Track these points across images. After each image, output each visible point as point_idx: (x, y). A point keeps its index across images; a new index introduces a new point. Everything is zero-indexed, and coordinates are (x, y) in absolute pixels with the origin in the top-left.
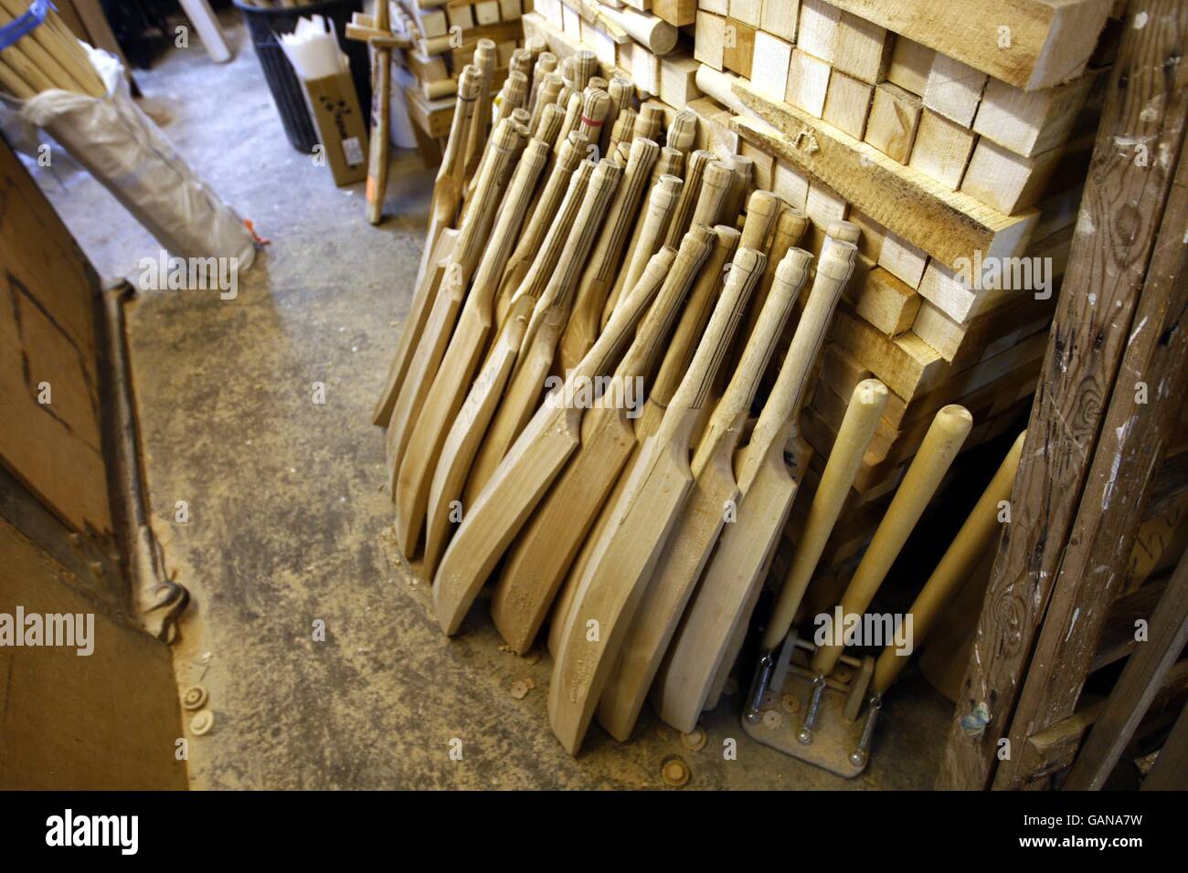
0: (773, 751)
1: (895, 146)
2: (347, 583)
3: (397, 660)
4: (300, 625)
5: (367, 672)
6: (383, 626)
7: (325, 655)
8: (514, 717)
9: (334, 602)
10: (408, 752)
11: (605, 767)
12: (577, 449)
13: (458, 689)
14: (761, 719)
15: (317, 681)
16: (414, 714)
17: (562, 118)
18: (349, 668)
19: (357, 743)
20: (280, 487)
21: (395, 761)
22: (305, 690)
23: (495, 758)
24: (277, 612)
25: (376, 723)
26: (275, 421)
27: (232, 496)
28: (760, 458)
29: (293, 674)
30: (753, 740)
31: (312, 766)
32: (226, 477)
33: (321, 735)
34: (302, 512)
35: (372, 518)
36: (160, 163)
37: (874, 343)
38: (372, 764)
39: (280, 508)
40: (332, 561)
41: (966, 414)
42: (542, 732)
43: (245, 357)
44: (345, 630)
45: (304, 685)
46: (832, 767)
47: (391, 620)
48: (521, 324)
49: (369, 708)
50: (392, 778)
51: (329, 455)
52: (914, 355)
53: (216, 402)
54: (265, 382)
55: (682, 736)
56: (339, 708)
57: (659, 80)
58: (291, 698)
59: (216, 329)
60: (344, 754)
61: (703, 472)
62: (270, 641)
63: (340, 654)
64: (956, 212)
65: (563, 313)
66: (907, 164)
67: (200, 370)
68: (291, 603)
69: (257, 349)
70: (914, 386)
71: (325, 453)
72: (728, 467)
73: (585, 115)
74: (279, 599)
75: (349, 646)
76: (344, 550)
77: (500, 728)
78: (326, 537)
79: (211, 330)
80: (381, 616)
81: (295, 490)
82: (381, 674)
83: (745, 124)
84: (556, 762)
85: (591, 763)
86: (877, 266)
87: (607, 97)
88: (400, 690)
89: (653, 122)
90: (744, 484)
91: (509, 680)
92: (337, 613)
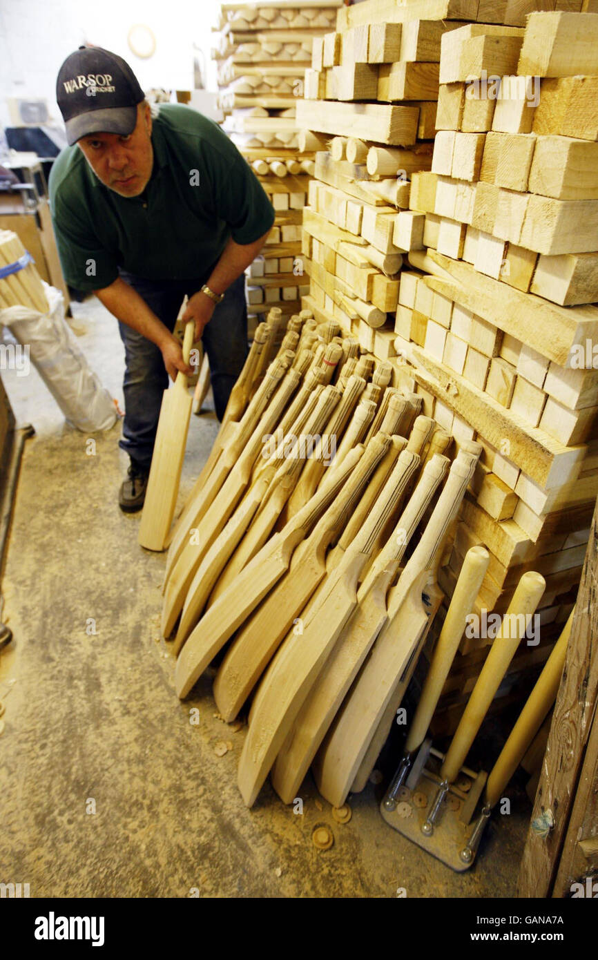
0: (401, 837)
1: (502, 396)
2: (120, 647)
3: (140, 710)
4: (81, 672)
5: (118, 714)
6: (136, 683)
7: (91, 697)
8: (212, 770)
9: (108, 660)
10: (131, 780)
11: (271, 822)
12: (286, 573)
13: (178, 740)
14: (395, 807)
15: (81, 714)
16: (142, 752)
17: (313, 358)
18: (106, 709)
19: (97, 766)
20: (92, 574)
21: (120, 785)
22: (71, 719)
23: (192, 799)
24: (68, 659)
25: (114, 754)
26: (101, 529)
27: (59, 574)
28: (403, 594)
29: (66, 706)
30: (387, 824)
31: (61, 777)
32: (59, 562)
33: (73, 755)
34: (102, 593)
35: (148, 606)
36: (70, 357)
37: (487, 524)
38: (103, 784)
39: (88, 588)
40: (113, 631)
41: (541, 580)
42: (230, 785)
43: (93, 485)
44: (110, 681)
45: (72, 716)
46: (446, 859)
47: (143, 680)
48: (265, 484)
49: (112, 741)
50: (114, 798)
51: (130, 558)
52: (510, 535)
53: (66, 511)
54: (100, 503)
55: (333, 809)
56: (91, 737)
57: (373, 342)
58: (60, 724)
59: (79, 464)
60: (86, 773)
61: (364, 599)
62: (57, 679)
63: (102, 698)
64: (533, 440)
65: (293, 481)
66: (509, 408)
67: (62, 489)
68: (78, 655)
69: (101, 481)
70: (510, 556)
71: (127, 557)
72: (383, 599)
73: (325, 358)
74: (71, 651)
75: (110, 693)
76: (123, 625)
77: (201, 775)
78: (114, 614)
79: (75, 464)
80: (137, 676)
81: (101, 578)
82: (126, 718)
83: (419, 375)
84: (236, 810)
85: (261, 816)
86: (492, 473)
87: (340, 349)
88: (137, 732)
89: (367, 367)
90: (392, 612)
91: (215, 741)
92: (107, 668)
